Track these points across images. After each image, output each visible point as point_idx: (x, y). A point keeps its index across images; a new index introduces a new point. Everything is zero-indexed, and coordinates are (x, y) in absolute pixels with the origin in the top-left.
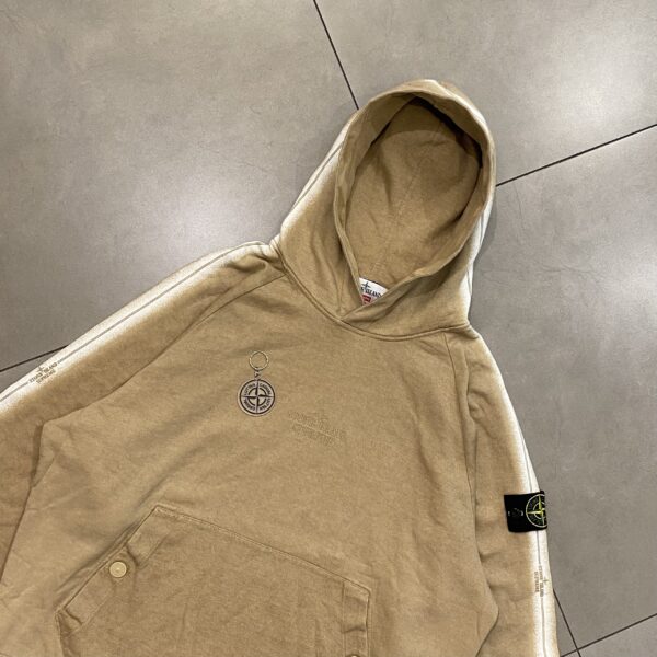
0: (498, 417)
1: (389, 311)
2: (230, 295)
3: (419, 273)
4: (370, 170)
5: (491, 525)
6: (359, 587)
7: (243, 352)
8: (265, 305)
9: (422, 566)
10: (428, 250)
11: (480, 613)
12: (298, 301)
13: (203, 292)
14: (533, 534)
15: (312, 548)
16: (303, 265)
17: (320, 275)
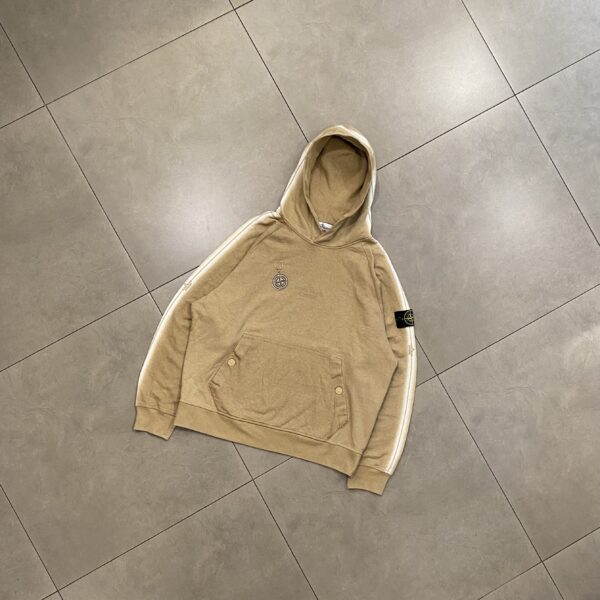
0: (390, 277)
1: (334, 235)
2: (263, 236)
3: (346, 215)
4: (317, 171)
5: (390, 325)
6: (336, 357)
7: (271, 262)
8: (279, 239)
9: (363, 345)
10: (349, 205)
11: (390, 361)
12: (293, 236)
13: (249, 237)
14: (407, 328)
15: (314, 345)
16: (292, 219)
17: (301, 222)
